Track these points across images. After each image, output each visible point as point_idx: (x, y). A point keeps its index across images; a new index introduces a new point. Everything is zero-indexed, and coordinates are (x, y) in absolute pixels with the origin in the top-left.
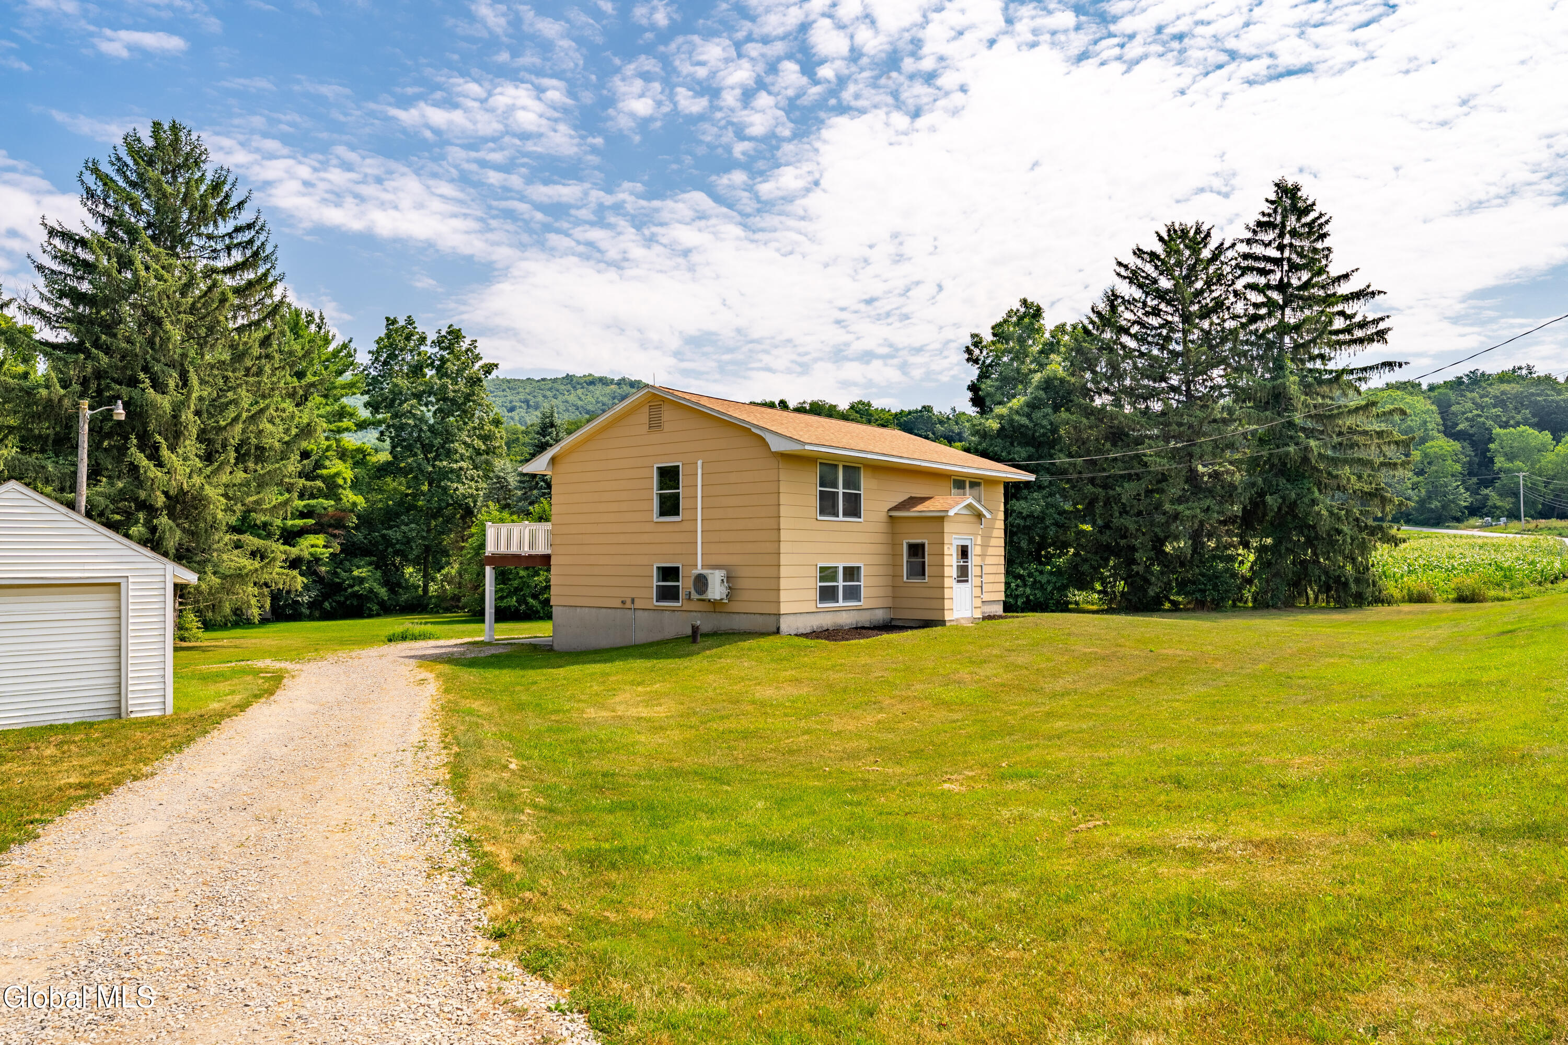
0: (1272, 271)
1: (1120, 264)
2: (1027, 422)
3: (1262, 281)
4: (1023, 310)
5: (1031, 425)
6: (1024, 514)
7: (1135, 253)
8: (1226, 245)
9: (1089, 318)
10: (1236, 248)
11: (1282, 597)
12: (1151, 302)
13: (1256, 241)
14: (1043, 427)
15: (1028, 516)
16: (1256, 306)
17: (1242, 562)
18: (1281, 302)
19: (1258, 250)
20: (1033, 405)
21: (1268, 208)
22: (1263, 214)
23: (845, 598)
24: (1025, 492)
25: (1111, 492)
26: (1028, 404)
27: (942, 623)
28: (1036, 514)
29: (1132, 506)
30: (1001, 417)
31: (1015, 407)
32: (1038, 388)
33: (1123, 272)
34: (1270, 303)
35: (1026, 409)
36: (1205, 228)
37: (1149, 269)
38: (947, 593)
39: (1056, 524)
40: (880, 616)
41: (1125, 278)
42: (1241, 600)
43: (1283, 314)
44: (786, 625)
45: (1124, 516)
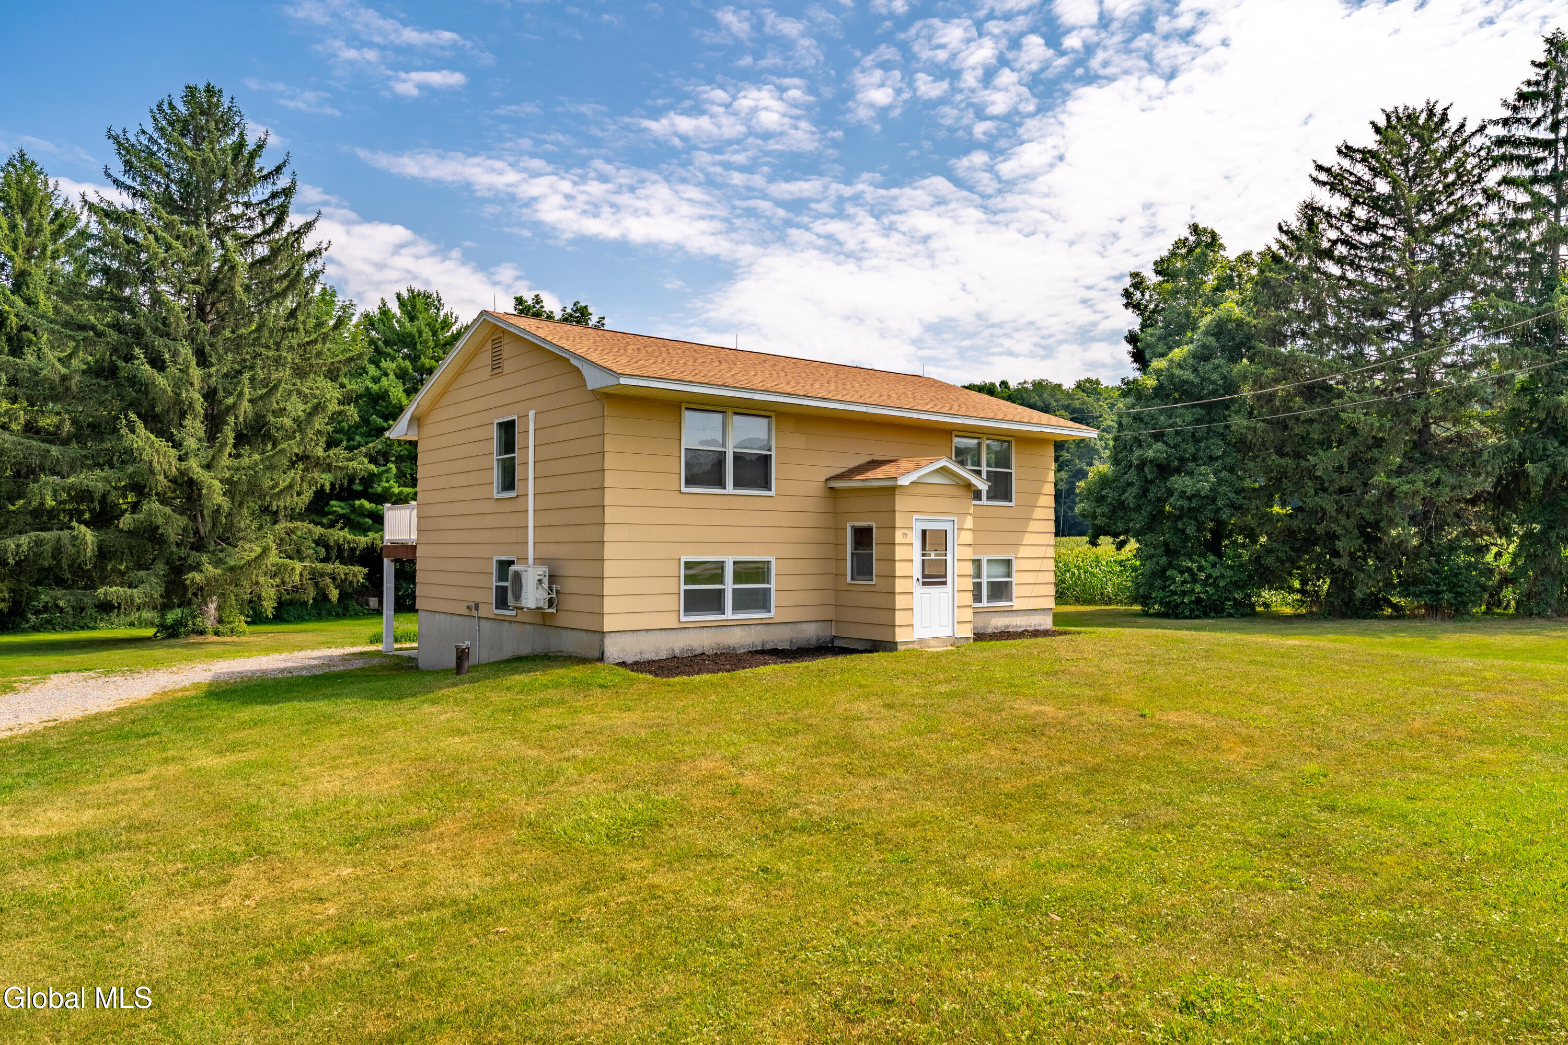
0: (1543, 160)
1: (1320, 168)
2: (1192, 377)
3: (1528, 173)
4: (1192, 238)
5: (1197, 381)
6: (1188, 493)
7: (1340, 152)
8: (1470, 128)
9: (1278, 241)
10: (1487, 131)
11: (1553, 602)
12: (1361, 212)
13: (1518, 121)
14: (1214, 383)
15: (1194, 496)
16: (1519, 208)
17: (1498, 555)
18: (1554, 199)
19: (1521, 132)
20: (1203, 355)
21: (1534, 74)
22: (1529, 83)
23: (737, 607)
24: (1191, 465)
25: (1304, 464)
26: (1194, 356)
27: (890, 646)
28: (1203, 493)
29: (1332, 481)
30: (1159, 372)
31: (1176, 359)
32: (1206, 333)
33: (1323, 177)
34: (1538, 202)
35: (1191, 361)
36: (1438, 110)
37: (1361, 170)
38: (900, 602)
39: (1232, 505)
40: (811, 633)
41: (1325, 184)
42: (1499, 604)
43: (1557, 217)
44: (614, 649)
45: (1321, 494)
